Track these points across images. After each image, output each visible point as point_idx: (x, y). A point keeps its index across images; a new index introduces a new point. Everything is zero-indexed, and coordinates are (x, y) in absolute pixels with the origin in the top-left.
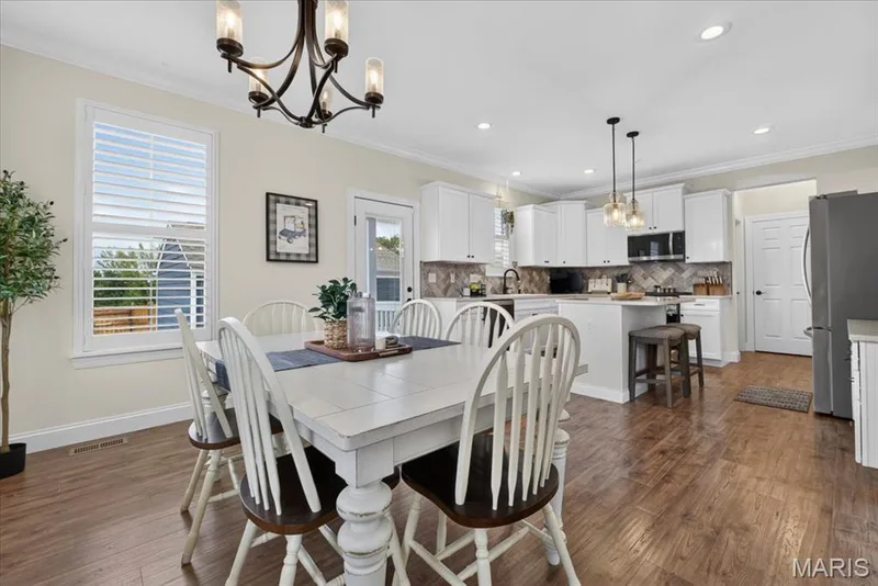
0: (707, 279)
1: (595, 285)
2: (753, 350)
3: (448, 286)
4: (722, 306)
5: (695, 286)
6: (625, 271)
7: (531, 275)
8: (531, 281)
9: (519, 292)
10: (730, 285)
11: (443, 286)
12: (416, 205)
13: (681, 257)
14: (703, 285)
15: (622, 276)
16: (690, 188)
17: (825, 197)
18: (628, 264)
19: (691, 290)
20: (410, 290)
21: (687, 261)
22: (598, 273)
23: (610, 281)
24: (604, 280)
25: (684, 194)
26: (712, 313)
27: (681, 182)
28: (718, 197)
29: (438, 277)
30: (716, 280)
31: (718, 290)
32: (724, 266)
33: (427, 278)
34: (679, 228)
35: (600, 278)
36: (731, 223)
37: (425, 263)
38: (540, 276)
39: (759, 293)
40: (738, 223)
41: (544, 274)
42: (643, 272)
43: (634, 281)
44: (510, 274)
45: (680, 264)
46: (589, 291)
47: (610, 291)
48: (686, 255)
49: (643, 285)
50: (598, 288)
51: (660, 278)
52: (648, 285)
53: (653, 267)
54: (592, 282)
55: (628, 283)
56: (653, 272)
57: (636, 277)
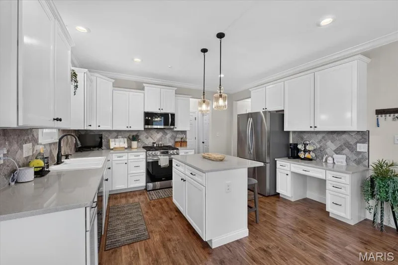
0: (181, 139)
1: (116, 143)
6: (138, 134)
14: (179, 142)
25: (175, 94)
27: (175, 87)
31: (185, 144)
43: (141, 140)
46: (111, 147)
47: (126, 147)
48: (175, 126)
49: (146, 143)
50: (117, 146)
51: (155, 138)
52: (149, 142)
53: (151, 131)
54: (112, 141)
55: (138, 142)
56: (152, 134)
57: (142, 137)
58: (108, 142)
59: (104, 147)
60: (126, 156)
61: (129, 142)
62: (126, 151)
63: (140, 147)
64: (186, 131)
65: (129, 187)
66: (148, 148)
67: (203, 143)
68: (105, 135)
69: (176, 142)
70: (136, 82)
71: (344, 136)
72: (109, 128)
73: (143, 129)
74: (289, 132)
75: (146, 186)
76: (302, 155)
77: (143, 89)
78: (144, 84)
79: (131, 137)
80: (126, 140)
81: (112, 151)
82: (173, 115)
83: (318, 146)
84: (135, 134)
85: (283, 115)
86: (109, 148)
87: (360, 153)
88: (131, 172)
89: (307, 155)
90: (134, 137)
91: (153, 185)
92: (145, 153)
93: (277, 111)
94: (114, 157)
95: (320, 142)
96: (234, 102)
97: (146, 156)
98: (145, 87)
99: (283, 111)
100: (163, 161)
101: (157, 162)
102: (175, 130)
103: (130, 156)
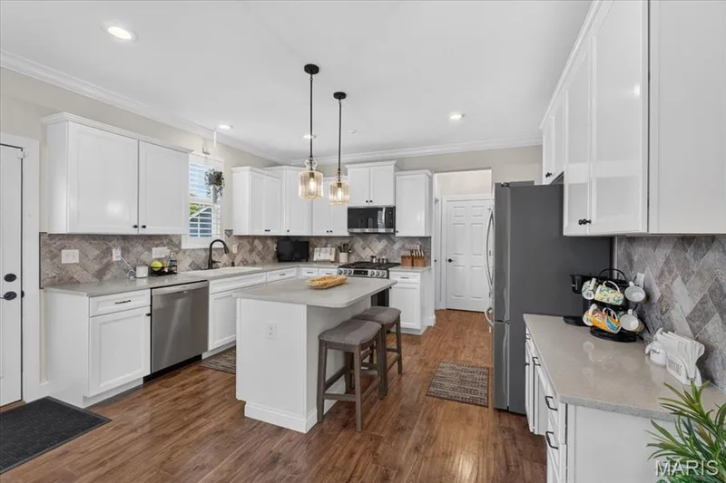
0: (412, 252)
1: (320, 254)
2: (444, 308)
3: (109, 265)
4: (422, 278)
5: (403, 257)
6: (347, 241)
7: (252, 244)
8: (251, 251)
9: (233, 265)
10: (429, 257)
11: (98, 267)
12: (32, 147)
13: (392, 230)
14: (409, 257)
15: (344, 246)
16: (401, 166)
17: (508, 185)
18: (347, 234)
19: (399, 261)
20: (10, 278)
21: (397, 235)
22: (324, 242)
23: (334, 249)
24: (329, 249)
25: (395, 171)
26: (414, 286)
27: (394, 160)
28: (421, 176)
29: (83, 255)
30: (419, 253)
31: (420, 262)
32: (426, 240)
33: (55, 256)
34: (390, 203)
35: (325, 246)
36: (432, 201)
37: (52, 236)
38: (264, 245)
39: (450, 261)
40: (437, 201)
41: (269, 242)
42: (362, 242)
43: (354, 251)
44: (218, 245)
45: (392, 236)
46: (315, 259)
47: (332, 260)
48: (396, 229)
49: (362, 256)
50: (323, 257)
51: (376, 249)
52: (366, 255)
53: (370, 238)
54: (317, 251)
56: (371, 242)
57: (355, 246)
61: (338, 252)
68: (312, 243)
78: (347, 166)
81: (314, 265)
82: (393, 210)
86: (311, 260)
99: (562, 176)
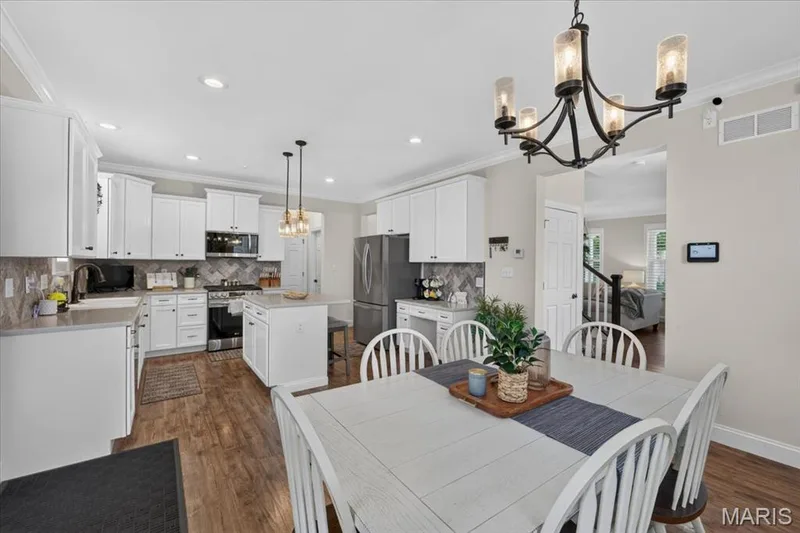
0: (271, 274)
1: (156, 280)
6: (197, 265)
13: (255, 255)
14: (266, 279)
15: (192, 270)
22: (156, 266)
24: (166, 274)
25: (259, 204)
31: (276, 282)
42: (212, 266)
43: (202, 276)
46: (149, 287)
47: (176, 286)
48: (259, 254)
49: (210, 279)
50: (160, 283)
51: (226, 272)
52: (215, 279)
53: (220, 262)
54: (151, 277)
55: (196, 277)
56: (220, 267)
57: (203, 271)
58: (144, 278)
59: (136, 287)
60: (173, 300)
61: (181, 277)
62: (175, 292)
63: (199, 288)
64: (280, 262)
65: (179, 346)
66: (211, 288)
67: (316, 281)
68: (138, 268)
69: (261, 279)
70: (195, 184)
71: (467, 269)
72: (146, 256)
73: (204, 258)
74: (420, 264)
75: (207, 345)
76: (426, 294)
77: (204, 196)
78: (206, 189)
79: (184, 271)
80: (175, 275)
81: (151, 293)
82: (255, 237)
83: (446, 282)
84: (190, 266)
85: (408, 240)
86: (144, 288)
87: (478, 288)
88: (183, 324)
89: (432, 294)
90: (189, 270)
91: (222, 343)
92: (205, 295)
93: (399, 235)
94: (155, 300)
95: (447, 276)
96: (363, 218)
97: (208, 299)
98: (209, 195)
99: (408, 235)
100: (234, 307)
101: (225, 309)
102: (259, 259)
103: (182, 299)
